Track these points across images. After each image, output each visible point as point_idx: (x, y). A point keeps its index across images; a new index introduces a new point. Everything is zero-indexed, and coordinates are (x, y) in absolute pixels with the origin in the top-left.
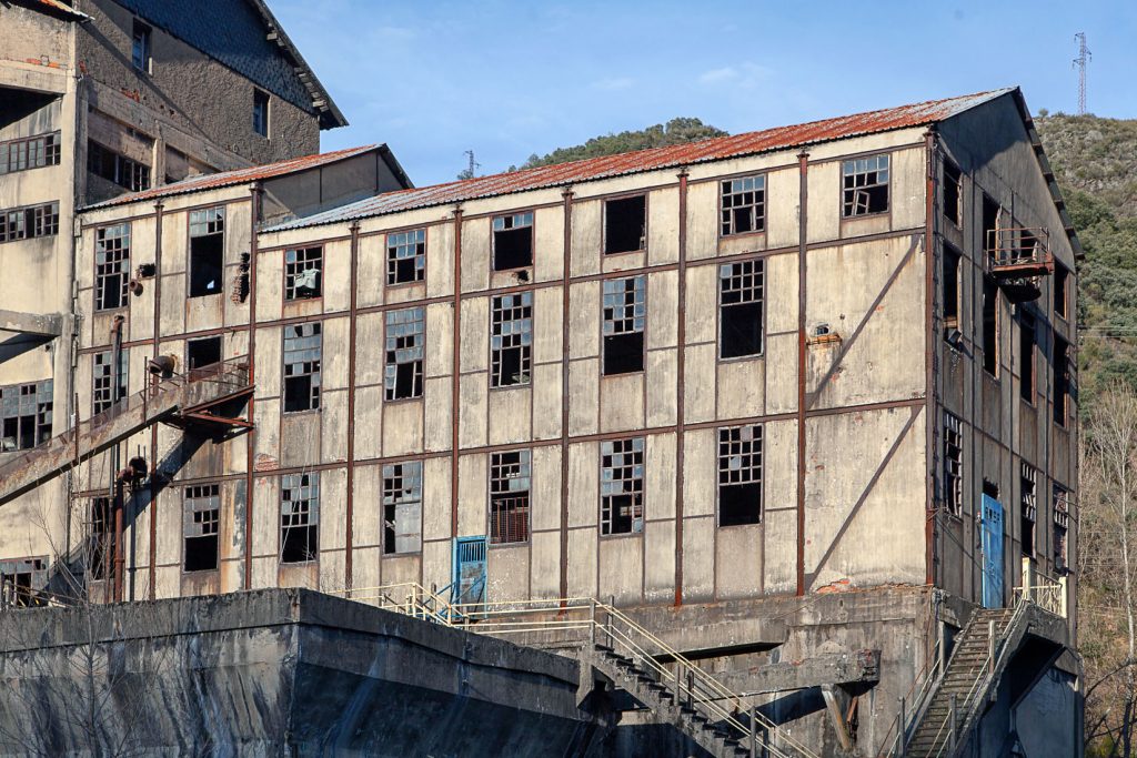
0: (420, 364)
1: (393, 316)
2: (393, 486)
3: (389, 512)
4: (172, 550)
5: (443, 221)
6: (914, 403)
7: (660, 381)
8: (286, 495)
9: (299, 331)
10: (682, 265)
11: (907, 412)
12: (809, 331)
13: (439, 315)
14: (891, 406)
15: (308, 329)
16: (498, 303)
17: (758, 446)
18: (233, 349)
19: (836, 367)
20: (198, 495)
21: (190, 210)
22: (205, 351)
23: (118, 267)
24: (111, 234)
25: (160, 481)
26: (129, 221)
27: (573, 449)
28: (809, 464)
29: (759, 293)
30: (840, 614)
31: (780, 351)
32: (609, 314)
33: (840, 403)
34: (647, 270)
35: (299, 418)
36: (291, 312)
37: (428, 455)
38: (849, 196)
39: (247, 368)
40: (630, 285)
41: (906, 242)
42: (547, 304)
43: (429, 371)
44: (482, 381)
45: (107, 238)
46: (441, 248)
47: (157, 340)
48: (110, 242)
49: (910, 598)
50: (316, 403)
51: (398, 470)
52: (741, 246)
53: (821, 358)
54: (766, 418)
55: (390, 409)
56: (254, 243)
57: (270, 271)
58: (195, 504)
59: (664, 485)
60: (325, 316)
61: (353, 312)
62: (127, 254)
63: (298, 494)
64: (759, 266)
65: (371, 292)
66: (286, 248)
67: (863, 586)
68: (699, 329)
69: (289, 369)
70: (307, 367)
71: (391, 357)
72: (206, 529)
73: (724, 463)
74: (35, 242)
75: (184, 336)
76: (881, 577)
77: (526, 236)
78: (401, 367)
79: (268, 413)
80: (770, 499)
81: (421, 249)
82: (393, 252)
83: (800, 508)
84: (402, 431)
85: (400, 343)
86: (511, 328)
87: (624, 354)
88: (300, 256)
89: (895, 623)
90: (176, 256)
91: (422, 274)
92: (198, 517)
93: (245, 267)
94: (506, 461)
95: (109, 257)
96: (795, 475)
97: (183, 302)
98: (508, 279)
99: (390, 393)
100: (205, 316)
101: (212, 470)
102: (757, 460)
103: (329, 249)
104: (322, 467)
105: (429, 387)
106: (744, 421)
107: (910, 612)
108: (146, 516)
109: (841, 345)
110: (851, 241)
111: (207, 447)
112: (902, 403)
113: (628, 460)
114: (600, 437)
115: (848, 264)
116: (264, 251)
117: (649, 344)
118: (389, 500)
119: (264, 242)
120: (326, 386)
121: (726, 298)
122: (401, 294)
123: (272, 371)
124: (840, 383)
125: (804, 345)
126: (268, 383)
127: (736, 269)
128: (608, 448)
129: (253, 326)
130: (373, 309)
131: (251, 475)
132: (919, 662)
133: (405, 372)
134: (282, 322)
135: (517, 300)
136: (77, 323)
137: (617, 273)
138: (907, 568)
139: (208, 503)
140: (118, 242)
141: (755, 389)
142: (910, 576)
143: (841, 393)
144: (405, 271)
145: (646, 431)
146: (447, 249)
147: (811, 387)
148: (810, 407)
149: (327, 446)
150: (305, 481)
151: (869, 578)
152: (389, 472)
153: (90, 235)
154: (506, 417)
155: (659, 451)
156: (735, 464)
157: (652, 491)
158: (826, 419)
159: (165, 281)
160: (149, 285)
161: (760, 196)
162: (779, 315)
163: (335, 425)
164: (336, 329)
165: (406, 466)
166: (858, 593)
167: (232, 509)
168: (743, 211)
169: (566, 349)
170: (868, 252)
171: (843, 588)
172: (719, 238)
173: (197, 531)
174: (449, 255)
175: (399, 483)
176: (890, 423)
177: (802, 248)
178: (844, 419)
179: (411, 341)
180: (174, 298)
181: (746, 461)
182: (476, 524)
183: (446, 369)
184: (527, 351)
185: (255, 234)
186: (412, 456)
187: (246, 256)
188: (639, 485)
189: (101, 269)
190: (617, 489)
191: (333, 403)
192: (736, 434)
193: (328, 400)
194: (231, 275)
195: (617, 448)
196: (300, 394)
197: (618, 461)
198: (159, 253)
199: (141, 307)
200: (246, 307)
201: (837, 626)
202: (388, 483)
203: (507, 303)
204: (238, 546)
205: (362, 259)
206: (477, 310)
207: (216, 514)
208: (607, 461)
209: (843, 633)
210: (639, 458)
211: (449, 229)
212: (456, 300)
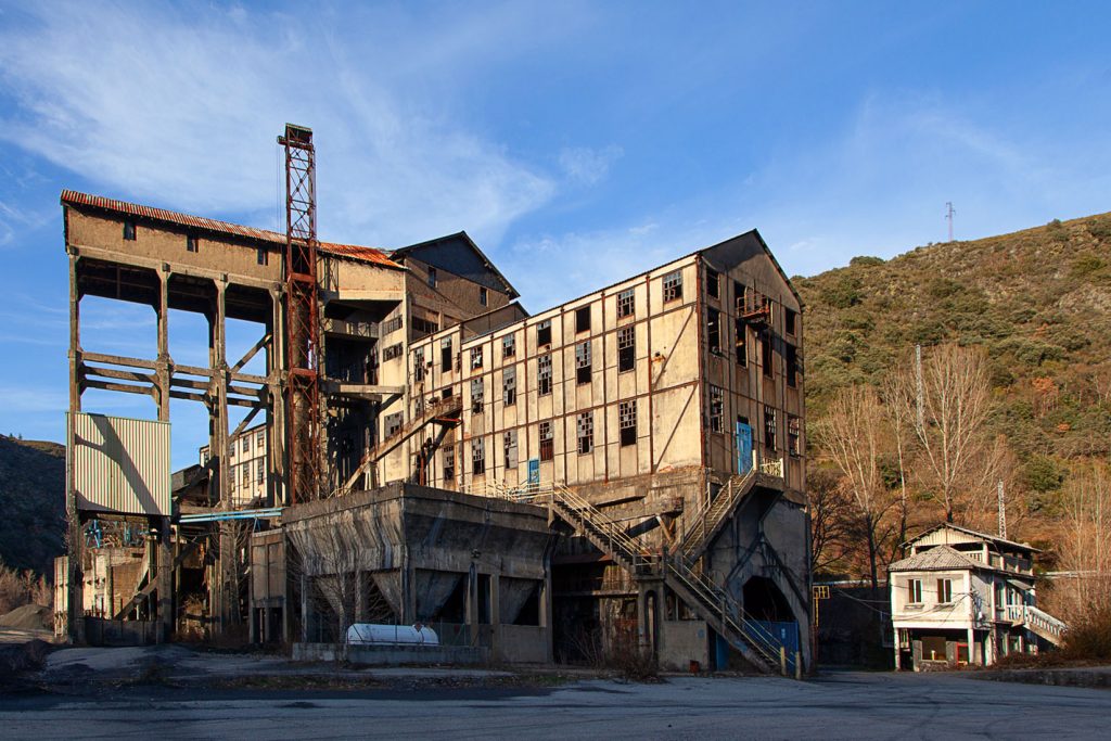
0: (515, 389)
1: (506, 371)
2: (507, 441)
3: (507, 452)
4: (440, 474)
5: (520, 329)
6: (694, 383)
7: (597, 386)
8: (474, 448)
9: (476, 381)
10: (604, 334)
11: (692, 387)
12: (653, 356)
13: (520, 368)
14: (685, 385)
15: (479, 381)
16: (540, 360)
17: (635, 409)
18: (456, 391)
19: (663, 371)
20: (447, 450)
21: (441, 338)
22: (447, 392)
23: (421, 364)
24: (418, 352)
25: (436, 446)
26: (423, 346)
27: (568, 419)
28: (654, 415)
29: (633, 342)
30: (667, 482)
31: (641, 365)
32: (578, 359)
33: (665, 386)
34: (591, 338)
35: (477, 417)
36: (473, 375)
37: (519, 427)
38: (666, 292)
39: (460, 399)
40: (585, 345)
41: (689, 309)
42: (556, 357)
43: (518, 393)
44: (535, 393)
46: (520, 340)
47: (433, 391)
48: (418, 355)
49: (695, 472)
50: (482, 410)
51: (509, 434)
52: (626, 321)
53: (657, 367)
54: (637, 397)
55: (506, 409)
56: (461, 348)
57: (466, 356)
58: (447, 454)
59: (600, 430)
60: (484, 374)
61: (493, 371)
62: (423, 359)
63: (478, 448)
64: (633, 329)
65: (498, 362)
66: (471, 349)
67: (677, 468)
68: (611, 361)
69: (473, 397)
70: (479, 396)
71: (505, 388)
72: (450, 464)
73: (622, 419)
74: (397, 359)
75: (441, 388)
76: (684, 464)
77: (548, 330)
78: (509, 391)
79: (467, 416)
80: (640, 433)
81: (514, 342)
82: (505, 345)
83: (651, 435)
84: (510, 418)
85: (508, 382)
86: (544, 370)
87: (584, 376)
88: (475, 351)
89: (689, 484)
90: (438, 358)
91: (514, 352)
92: (448, 459)
93: (458, 358)
94: (545, 426)
95: (418, 361)
96: (648, 421)
97: (440, 375)
98: (543, 350)
99: (505, 403)
100: (447, 379)
101: (451, 440)
102: (634, 415)
103: (484, 347)
104: (485, 435)
105: (518, 398)
106: (628, 400)
107: (695, 479)
108: (432, 460)
109: (665, 360)
110: (667, 312)
111: (449, 431)
112: (689, 384)
113: (587, 421)
114: (576, 413)
115: (666, 322)
116: (464, 351)
117: (593, 370)
118: (507, 447)
119: (464, 347)
120: (485, 402)
121: (621, 345)
122: (508, 362)
123: (468, 399)
124: (665, 377)
125: (650, 362)
126: (467, 404)
127: (624, 333)
128: (580, 416)
129: (462, 381)
130: (499, 369)
131: (463, 441)
132: (699, 499)
133: (510, 393)
134: (471, 379)
135: (546, 358)
136: (410, 388)
137: (581, 341)
138: (694, 459)
139: (450, 454)
140: (421, 355)
141: (633, 385)
142: (695, 463)
143: (666, 382)
144: (509, 352)
145: (593, 408)
146: (522, 340)
147: (654, 381)
148: (653, 390)
149: (486, 427)
150: (480, 442)
151: (679, 464)
152: (506, 434)
153: (412, 353)
154: (544, 409)
155: (598, 415)
156: (626, 419)
157: (596, 433)
158: (660, 395)
159: (435, 367)
160: (430, 370)
161: (632, 298)
162: (641, 351)
163: (488, 418)
164: (487, 379)
165: (512, 432)
166: (674, 472)
167: (458, 455)
168: (626, 307)
169: (564, 376)
170: (675, 317)
171: (669, 470)
172: (618, 320)
173: (448, 465)
174: (523, 343)
175: (509, 440)
176: (685, 393)
177: (649, 319)
178: (667, 393)
179: (512, 380)
180: (438, 374)
181: (630, 417)
182: (535, 455)
183: (524, 390)
184: (551, 378)
185: (461, 344)
186: (513, 428)
187: (459, 354)
188: (592, 431)
189: (416, 366)
190: (583, 434)
191: (488, 409)
192: (626, 405)
193: (486, 408)
194: (454, 362)
195: (583, 417)
196: (478, 408)
197: (584, 423)
198: (433, 357)
199: (428, 378)
200: (459, 374)
201: (667, 487)
203: (543, 360)
204: (460, 470)
205: (495, 349)
206: (533, 363)
207: (453, 457)
208: (580, 422)
209: (669, 490)
210: (591, 420)
211: (523, 331)
212: (525, 361)
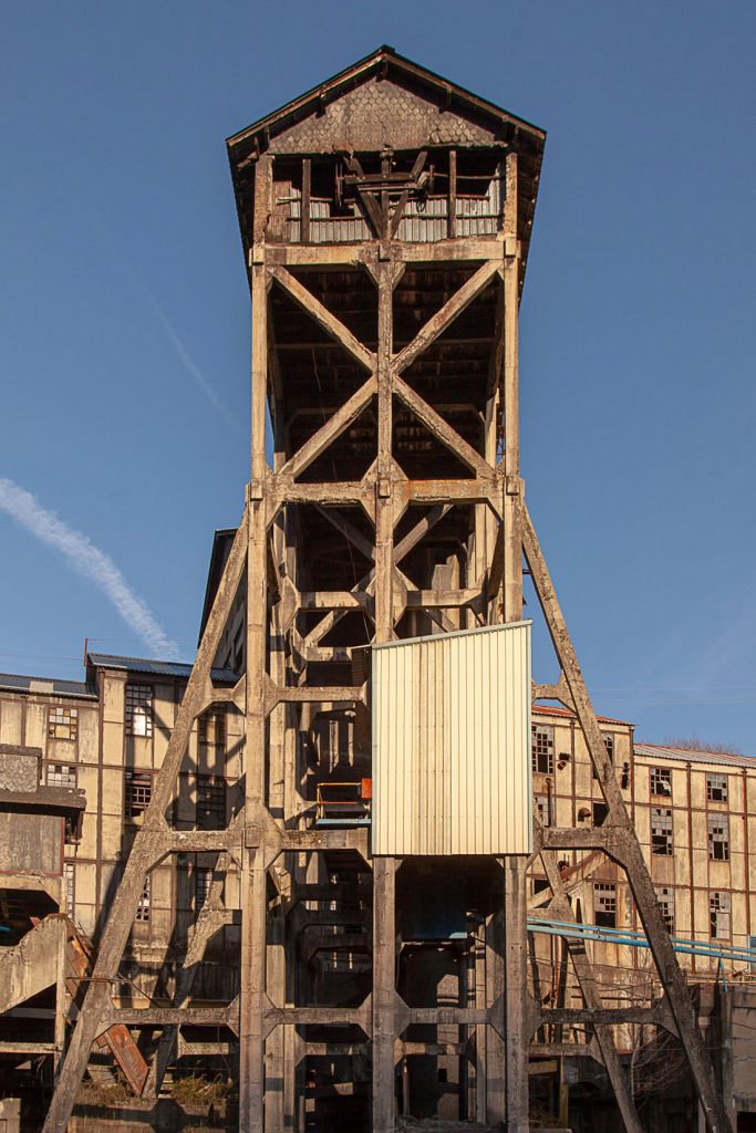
0: (726, 844)
1: (710, 815)
2: (714, 903)
3: (713, 917)
4: (589, 914)
5: (736, 775)
9: (659, 811)
13: (736, 821)
15: (663, 812)
20: (602, 888)
23: (545, 750)
24: (540, 730)
26: (554, 726)
35: (661, 858)
36: (654, 801)
37: (732, 891)
43: (732, 847)
45: (537, 732)
46: (736, 788)
47: (574, 798)
48: (539, 735)
50: (670, 853)
51: (717, 896)
55: (711, 863)
56: (632, 759)
57: (642, 777)
58: (600, 893)
60: (673, 807)
61: (690, 809)
62: (551, 744)
65: (700, 799)
66: (650, 766)
69: (654, 831)
70: (664, 832)
71: (710, 837)
72: (607, 908)
75: (591, 799)
78: (715, 843)
81: (724, 786)
82: (709, 784)
84: (719, 876)
85: (715, 831)
88: (658, 773)
90: (583, 753)
91: (726, 799)
92: (602, 901)
93: (626, 771)
95: (539, 743)
97: (589, 782)
99: (711, 855)
101: (611, 876)
103: (674, 773)
104: (676, 887)
105: (732, 856)
116: (638, 764)
118: (713, 910)
119: (637, 759)
120: (676, 844)
122: (715, 806)
123: (645, 830)
126: (643, 836)
129: (633, 803)
130: (700, 810)
133: (718, 846)
134: (649, 805)
139: (610, 894)
140: (545, 736)
144: (716, 795)
146: (739, 789)
149: (678, 877)
150: (665, 892)
152: (712, 894)
159: (577, 766)
160: (567, 765)
163: (682, 866)
164: (680, 816)
165: (721, 894)
167: (624, 900)
173: (602, 908)
174: (740, 793)
175: (718, 902)
179: (721, 831)
180: (584, 776)
183: (741, 849)
185: (633, 753)
186: (724, 890)
187: (626, 764)
189: (534, 749)
191: (681, 854)
193: (677, 852)
194: (618, 773)
198: (573, 749)
199: (562, 777)
200: (628, 792)
202: (712, 901)
204: (628, 921)
205: (693, 783)
207: (613, 901)
211: (740, 779)
212: (745, 816)
